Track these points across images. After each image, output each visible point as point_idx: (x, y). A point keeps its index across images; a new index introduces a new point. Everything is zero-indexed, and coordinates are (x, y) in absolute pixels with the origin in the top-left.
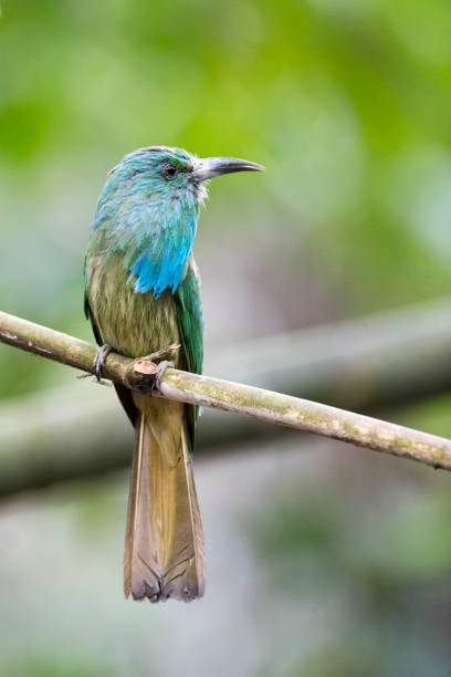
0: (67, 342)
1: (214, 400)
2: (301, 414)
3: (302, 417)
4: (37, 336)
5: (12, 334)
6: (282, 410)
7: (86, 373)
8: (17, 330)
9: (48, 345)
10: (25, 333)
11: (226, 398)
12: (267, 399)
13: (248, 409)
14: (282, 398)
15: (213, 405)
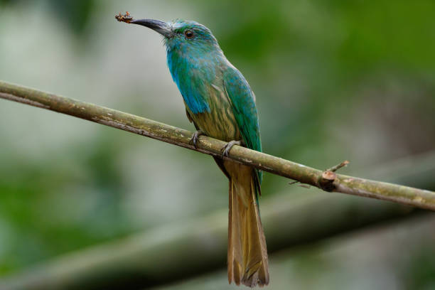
0: (282, 163)
1: (370, 193)
2: (423, 199)
3: (424, 201)
4: (264, 160)
5: (249, 159)
6: (412, 197)
7: (294, 181)
8: (252, 157)
9: (271, 165)
10: (257, 158)
11: (378, 192)
12: (402, 191)
13: (392, 198)
14: (411, 190)
15: (370, 196)
